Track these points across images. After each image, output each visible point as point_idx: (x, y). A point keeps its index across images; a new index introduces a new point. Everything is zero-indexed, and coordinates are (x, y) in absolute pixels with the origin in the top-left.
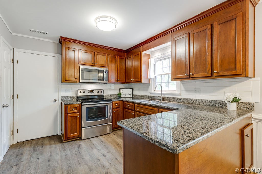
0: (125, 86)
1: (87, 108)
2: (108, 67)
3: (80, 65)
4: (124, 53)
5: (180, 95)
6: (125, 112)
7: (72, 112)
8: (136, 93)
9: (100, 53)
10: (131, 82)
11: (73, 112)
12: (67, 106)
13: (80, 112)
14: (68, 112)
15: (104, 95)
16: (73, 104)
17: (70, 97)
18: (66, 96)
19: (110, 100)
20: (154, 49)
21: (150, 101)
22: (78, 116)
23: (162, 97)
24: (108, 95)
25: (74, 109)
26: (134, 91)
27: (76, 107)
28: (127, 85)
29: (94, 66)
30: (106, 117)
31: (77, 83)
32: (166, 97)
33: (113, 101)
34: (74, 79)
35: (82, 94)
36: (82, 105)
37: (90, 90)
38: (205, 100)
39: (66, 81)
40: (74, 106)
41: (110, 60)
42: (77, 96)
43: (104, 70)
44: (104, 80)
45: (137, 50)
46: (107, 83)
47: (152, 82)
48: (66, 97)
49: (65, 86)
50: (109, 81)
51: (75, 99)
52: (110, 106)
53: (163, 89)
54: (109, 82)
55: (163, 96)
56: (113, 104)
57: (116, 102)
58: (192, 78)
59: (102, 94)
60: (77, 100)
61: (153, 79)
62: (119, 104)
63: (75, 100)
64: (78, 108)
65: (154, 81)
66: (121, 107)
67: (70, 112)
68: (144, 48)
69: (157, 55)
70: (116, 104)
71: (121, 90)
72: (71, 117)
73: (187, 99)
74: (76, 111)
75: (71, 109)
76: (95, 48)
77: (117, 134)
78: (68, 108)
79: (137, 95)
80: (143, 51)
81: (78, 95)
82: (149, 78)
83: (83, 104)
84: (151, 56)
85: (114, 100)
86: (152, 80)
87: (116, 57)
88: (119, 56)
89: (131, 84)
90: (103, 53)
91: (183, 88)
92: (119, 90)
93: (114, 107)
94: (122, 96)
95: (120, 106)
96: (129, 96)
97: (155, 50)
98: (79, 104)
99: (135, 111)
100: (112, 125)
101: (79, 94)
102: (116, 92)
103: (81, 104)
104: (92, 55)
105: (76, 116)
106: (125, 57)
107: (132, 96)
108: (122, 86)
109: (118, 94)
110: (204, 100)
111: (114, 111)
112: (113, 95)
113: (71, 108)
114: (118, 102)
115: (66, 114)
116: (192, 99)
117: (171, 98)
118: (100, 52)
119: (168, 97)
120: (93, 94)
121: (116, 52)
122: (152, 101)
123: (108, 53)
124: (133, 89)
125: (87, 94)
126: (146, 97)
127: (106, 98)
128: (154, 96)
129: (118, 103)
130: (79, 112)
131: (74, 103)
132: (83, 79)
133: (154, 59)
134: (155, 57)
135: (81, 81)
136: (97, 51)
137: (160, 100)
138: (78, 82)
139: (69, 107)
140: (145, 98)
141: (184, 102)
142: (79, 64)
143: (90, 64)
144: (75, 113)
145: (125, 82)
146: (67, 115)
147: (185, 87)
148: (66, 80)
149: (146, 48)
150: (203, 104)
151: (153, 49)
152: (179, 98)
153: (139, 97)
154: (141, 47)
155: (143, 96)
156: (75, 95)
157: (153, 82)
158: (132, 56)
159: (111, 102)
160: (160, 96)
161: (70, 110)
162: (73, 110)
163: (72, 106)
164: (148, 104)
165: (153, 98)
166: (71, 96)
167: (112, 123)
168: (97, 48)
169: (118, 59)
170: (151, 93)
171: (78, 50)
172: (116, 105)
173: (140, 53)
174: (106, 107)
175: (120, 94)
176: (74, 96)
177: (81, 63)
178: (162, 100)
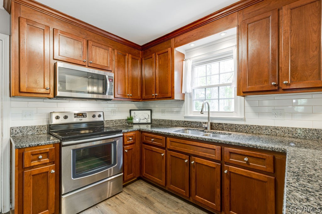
0: (139, 106)
1: (73, 150)
2: (113, 71)
3: (55, 61)
4: (139, 51)
5: (244, 120)
6: (144, 150)
7: (36, 163)
8: (156, 116)
9: (99, 45)
10: (152, 99)
11: (39, 163)
12: (21, 152)
13: (57, 160)
14: (26, 164)
15: (105, 122)
16: (38, 145)
17: (33, 128)
18: (22, 125)
19: (120, 132)
20: (194, 44)
21: (186, 130)
22: (53, 171)
23: (209, 124)
24: (111, 121)
25: (41, 157)
26: (153, 114)
27: (48, 151)
28: (141, 104)
29: (87, 66)
30: (113, 163)
31: (50, 98)
32: (215, 124)
33: (124, 133)
34: (43, 91)
35: (62, 121)
36: (60, 146)
37: (77, 112)
38: (296, 129)
39: (22, 94)
40: (43, 149)
41: (117, 58)
42: (50, 125)
43: (107, 76)
44: (107, 94)
45: (164, 45)
46: (110, 100)
47: (187, 99)
48: (21, 129)
49: (21, 104)
50: (114, 97)
51: (46, 132)
52: (119, 142)
53: (210, 111)
54: (115, 99)
55: (210, 121)
56: (125, 138)
57: (129, 134)
58: (284, 90)
59: (101, 119)
60: (50, 134)
61: (190, 93)
62: (134, 138)
63: (44, 134)
64: (52, 154)
65: (191, 97)
66: (137, 142)
67: (32, 165)
68: (179, 41)
69: (197, 55)
70: (130, 137)
71: (132, 112)
72: (33, 175)
73: (259, 127)
74: (47, 160)
75: (35, 157)
76: (88, 32)
77: (133, 193)
78: (25, 157)
79: (159, 120)
80: (177, 46)
81: (51, 123)
82: (183, 92)
83: (64, 143)
84: (186, 57)
85: (126, 131)
86: (188, 95)
87: (125, 55)
88: (132, 55)
89: (148, 103)
90: (103, 44)
91: (248, 109)
92: (129, 112)
93: (125, 144)
94: (134, 121)
95: (135, 140)
96: (145, 121)
97: (195, 46)
98: (54, 144)
99: (167, 149)
100: (122, 177)
101: (55, 122)
102: (124, 116)
103: (60, 144)
104: (83, 43)
105: (47, 172)
106: (141, 57)
107: (149, 121)
108: (133, 105)
109: (128, 119)
110: (293, 128)
111: (127, 151)
112: (119, 120)
113: (33, 155)
114: (131, 134)
115: (21, 172)
116: (269, 127)
117: (226, 124)
118: (99, 42)
119: (220, 124)
120: (84, 120)
121: (126, 47)
122: (191, 130)
123: (113, 46)
124: (151, 111)
125: (72, 119)
126: (176, 124)
127: (107, 126)
128: (192, 122)
129: (132, 136)
130: (53, 163)
131: (43, 143)
132: (64, 90)
133: (191, 61)
134: (194, 59)
135: (59, 94)
136: (93, 40)
137: (206, 128)
138: (51, 95)
139: (28, 152)
140: (174, 124)
141: (253, 132)
142: (54, 59)
143: (78, 62)
144: (45, 164)
145: (140, 98)
146: (23, 172)
147: (252, 106)
148: (22, 90)
149: (181, 41)
150: (290, 135)
151: (192, 45)
152: (241, 125)
153: (162, 123)
154: (173, 40)
155: (171, 121)
156: (45, 124)
157: (189, 98)
158: (154, 54)
159: (122, 134)
160: (207, 121)
161: (32, 161)
162: (39, 159)
163: (37, 150)
164: (198, 138)
165: (189, 125)
166: (35, 127)
167: (122, 174)
168: (92, 34)
169: (130, 60)
170: (185, 117)
171: (51, 30)
172: (130, 140)
173: (169, 49)
174: (113, 145)
175: (131, 119)
176: (42, 124)
177: (59, 58)
178: (209, 128)
